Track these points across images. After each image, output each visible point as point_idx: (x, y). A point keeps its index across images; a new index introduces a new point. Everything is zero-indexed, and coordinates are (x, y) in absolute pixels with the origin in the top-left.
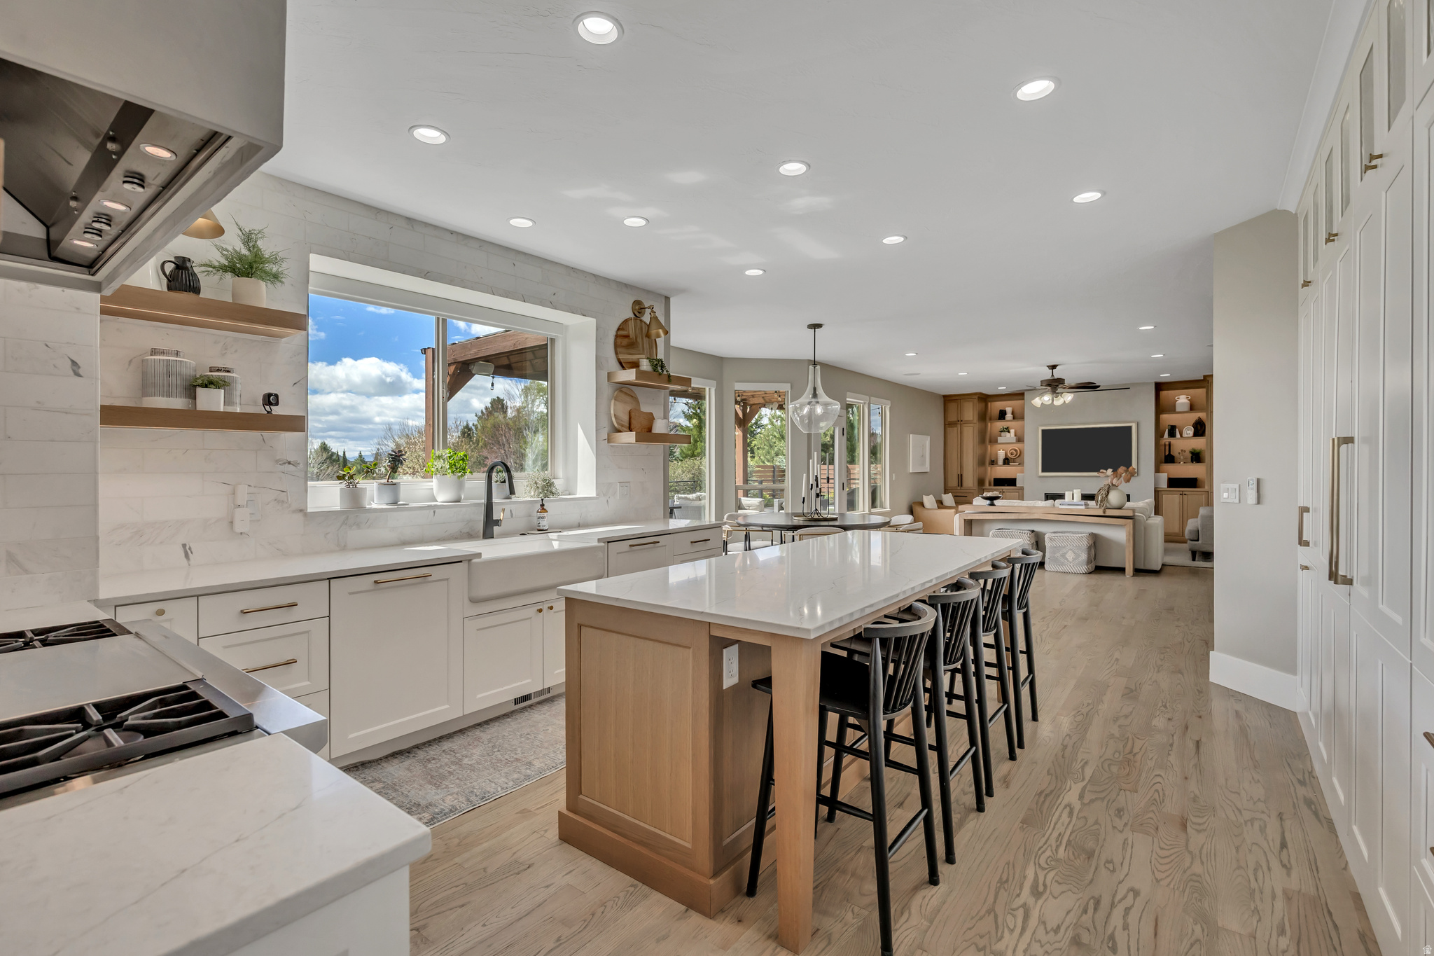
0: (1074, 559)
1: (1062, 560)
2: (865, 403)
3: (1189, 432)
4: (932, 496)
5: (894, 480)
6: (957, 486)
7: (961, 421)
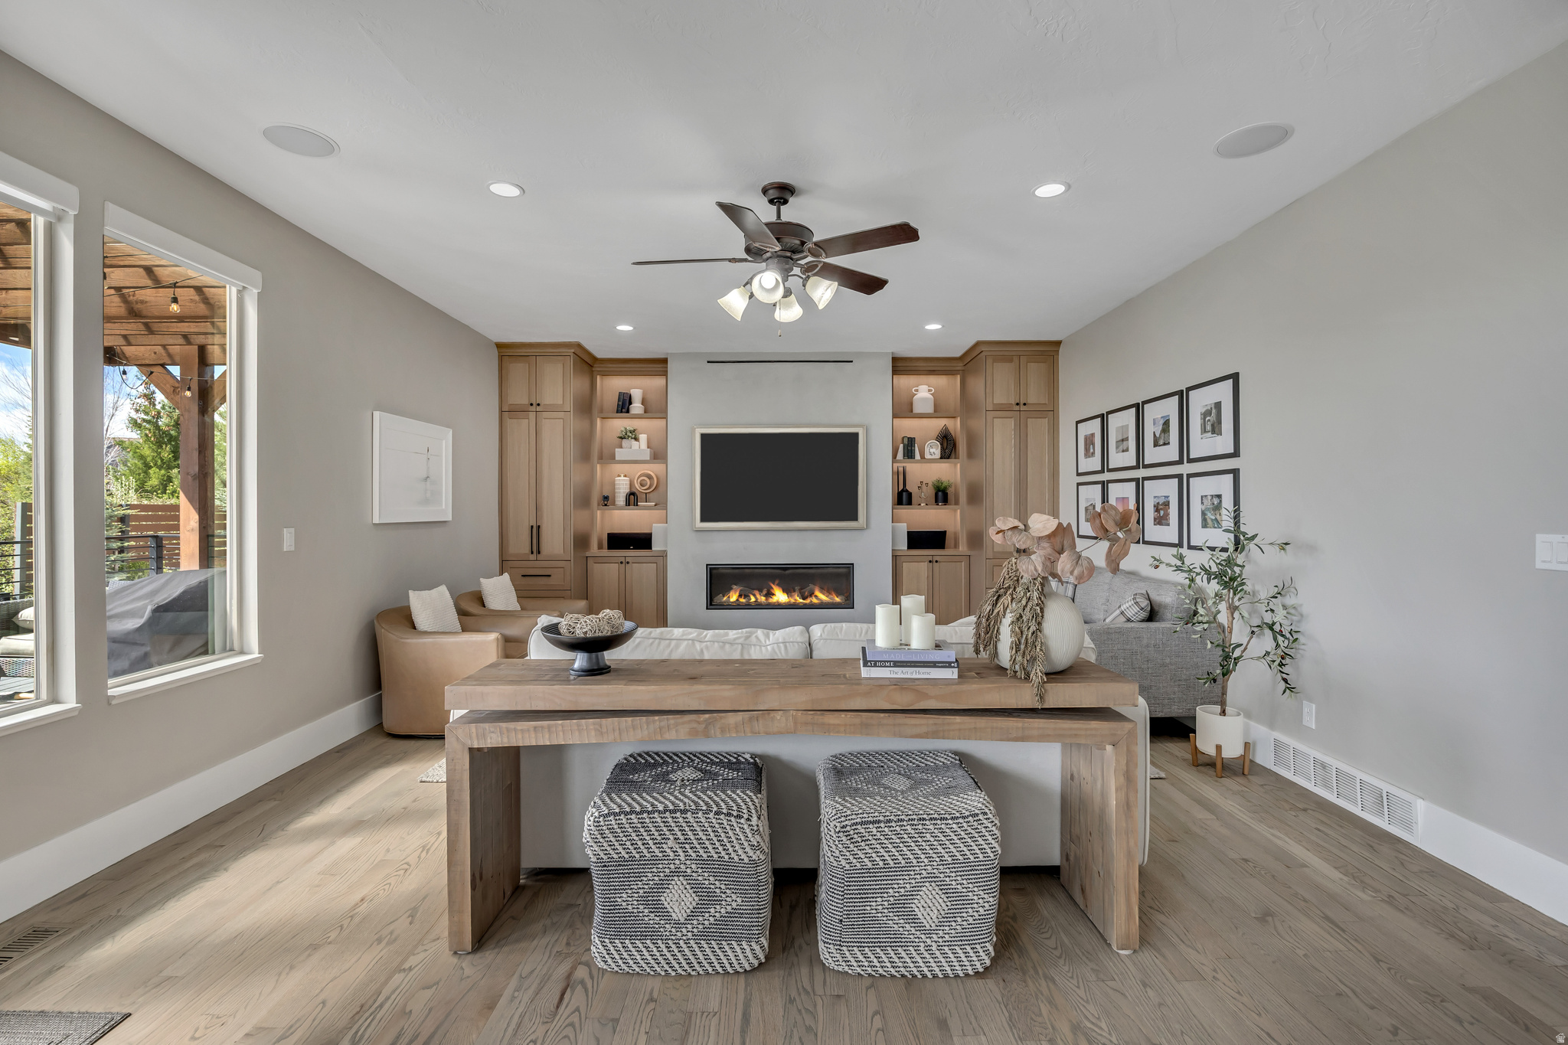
0: (946, 919)
1: (896, 924)
2: (60, 218)
3: (934, 450)
4: (443, 589)
5: (293, 549)
6: (527, 552)
7: (538, 405)
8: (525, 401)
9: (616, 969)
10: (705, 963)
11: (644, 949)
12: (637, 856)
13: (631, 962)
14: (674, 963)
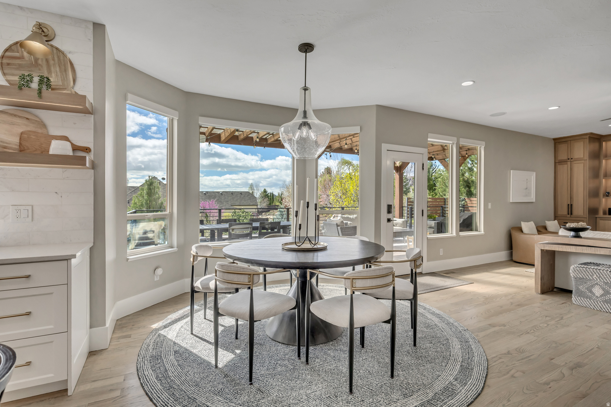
2: (453, 144)
4: (532, 223)
5: (491, 208)
6: (566, 214)
7: (572, 159)
8: (566, 158)
9: (579, 304)
10: (606, 309)
11: (587, 301)
12: (585, 278)
13: (583, 303)
14: (596, 307)
